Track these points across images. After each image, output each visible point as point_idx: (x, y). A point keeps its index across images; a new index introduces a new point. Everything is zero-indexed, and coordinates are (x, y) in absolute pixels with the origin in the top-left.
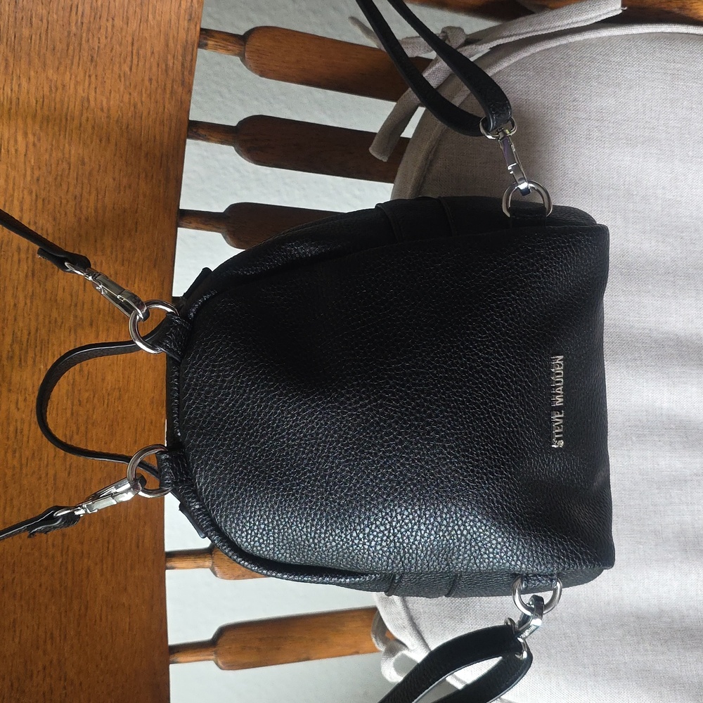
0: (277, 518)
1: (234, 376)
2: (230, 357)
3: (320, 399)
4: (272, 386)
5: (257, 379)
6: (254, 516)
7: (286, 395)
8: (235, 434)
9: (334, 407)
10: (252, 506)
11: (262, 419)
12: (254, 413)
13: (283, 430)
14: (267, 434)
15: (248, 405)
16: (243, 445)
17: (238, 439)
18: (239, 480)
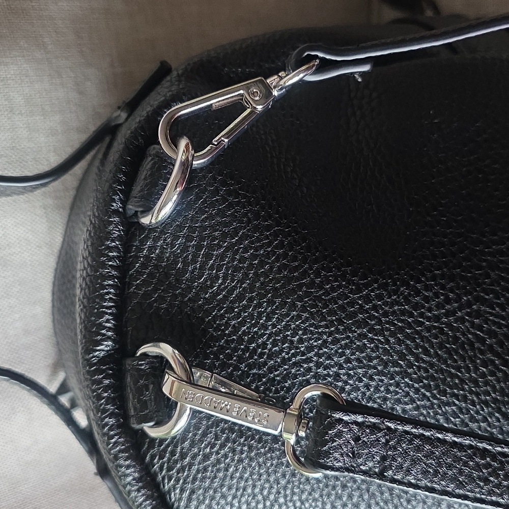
0: (282, 500)
1: (228, 249)
2: (221, 213)
3: (380, 297)
4: (296, 269)
5: (268, 256)
6: (242, 495)
7: (321, 287)
8: (222, 348)
9: (403, 313)
10: (241, 478)
11: (274, 326)
12: (260, 314)
13: (310, 349)
14: (282, 351)
15: (251, 300)
16: (237, 368)
17: (230, 357)
18: (223, 431)
